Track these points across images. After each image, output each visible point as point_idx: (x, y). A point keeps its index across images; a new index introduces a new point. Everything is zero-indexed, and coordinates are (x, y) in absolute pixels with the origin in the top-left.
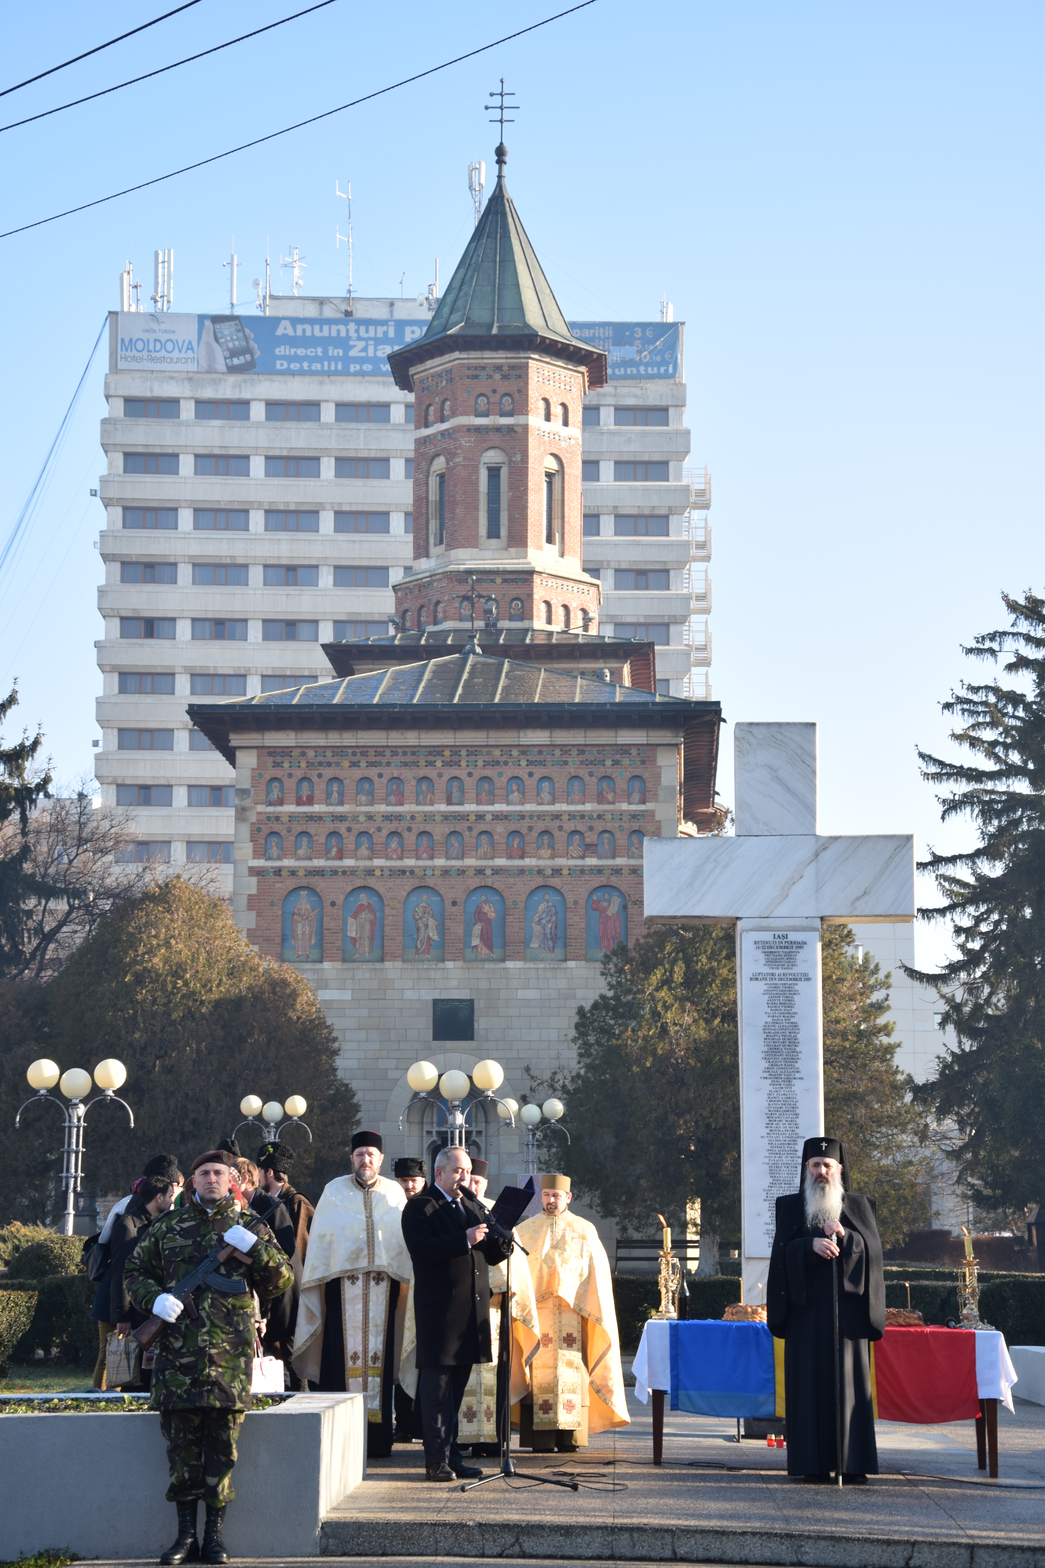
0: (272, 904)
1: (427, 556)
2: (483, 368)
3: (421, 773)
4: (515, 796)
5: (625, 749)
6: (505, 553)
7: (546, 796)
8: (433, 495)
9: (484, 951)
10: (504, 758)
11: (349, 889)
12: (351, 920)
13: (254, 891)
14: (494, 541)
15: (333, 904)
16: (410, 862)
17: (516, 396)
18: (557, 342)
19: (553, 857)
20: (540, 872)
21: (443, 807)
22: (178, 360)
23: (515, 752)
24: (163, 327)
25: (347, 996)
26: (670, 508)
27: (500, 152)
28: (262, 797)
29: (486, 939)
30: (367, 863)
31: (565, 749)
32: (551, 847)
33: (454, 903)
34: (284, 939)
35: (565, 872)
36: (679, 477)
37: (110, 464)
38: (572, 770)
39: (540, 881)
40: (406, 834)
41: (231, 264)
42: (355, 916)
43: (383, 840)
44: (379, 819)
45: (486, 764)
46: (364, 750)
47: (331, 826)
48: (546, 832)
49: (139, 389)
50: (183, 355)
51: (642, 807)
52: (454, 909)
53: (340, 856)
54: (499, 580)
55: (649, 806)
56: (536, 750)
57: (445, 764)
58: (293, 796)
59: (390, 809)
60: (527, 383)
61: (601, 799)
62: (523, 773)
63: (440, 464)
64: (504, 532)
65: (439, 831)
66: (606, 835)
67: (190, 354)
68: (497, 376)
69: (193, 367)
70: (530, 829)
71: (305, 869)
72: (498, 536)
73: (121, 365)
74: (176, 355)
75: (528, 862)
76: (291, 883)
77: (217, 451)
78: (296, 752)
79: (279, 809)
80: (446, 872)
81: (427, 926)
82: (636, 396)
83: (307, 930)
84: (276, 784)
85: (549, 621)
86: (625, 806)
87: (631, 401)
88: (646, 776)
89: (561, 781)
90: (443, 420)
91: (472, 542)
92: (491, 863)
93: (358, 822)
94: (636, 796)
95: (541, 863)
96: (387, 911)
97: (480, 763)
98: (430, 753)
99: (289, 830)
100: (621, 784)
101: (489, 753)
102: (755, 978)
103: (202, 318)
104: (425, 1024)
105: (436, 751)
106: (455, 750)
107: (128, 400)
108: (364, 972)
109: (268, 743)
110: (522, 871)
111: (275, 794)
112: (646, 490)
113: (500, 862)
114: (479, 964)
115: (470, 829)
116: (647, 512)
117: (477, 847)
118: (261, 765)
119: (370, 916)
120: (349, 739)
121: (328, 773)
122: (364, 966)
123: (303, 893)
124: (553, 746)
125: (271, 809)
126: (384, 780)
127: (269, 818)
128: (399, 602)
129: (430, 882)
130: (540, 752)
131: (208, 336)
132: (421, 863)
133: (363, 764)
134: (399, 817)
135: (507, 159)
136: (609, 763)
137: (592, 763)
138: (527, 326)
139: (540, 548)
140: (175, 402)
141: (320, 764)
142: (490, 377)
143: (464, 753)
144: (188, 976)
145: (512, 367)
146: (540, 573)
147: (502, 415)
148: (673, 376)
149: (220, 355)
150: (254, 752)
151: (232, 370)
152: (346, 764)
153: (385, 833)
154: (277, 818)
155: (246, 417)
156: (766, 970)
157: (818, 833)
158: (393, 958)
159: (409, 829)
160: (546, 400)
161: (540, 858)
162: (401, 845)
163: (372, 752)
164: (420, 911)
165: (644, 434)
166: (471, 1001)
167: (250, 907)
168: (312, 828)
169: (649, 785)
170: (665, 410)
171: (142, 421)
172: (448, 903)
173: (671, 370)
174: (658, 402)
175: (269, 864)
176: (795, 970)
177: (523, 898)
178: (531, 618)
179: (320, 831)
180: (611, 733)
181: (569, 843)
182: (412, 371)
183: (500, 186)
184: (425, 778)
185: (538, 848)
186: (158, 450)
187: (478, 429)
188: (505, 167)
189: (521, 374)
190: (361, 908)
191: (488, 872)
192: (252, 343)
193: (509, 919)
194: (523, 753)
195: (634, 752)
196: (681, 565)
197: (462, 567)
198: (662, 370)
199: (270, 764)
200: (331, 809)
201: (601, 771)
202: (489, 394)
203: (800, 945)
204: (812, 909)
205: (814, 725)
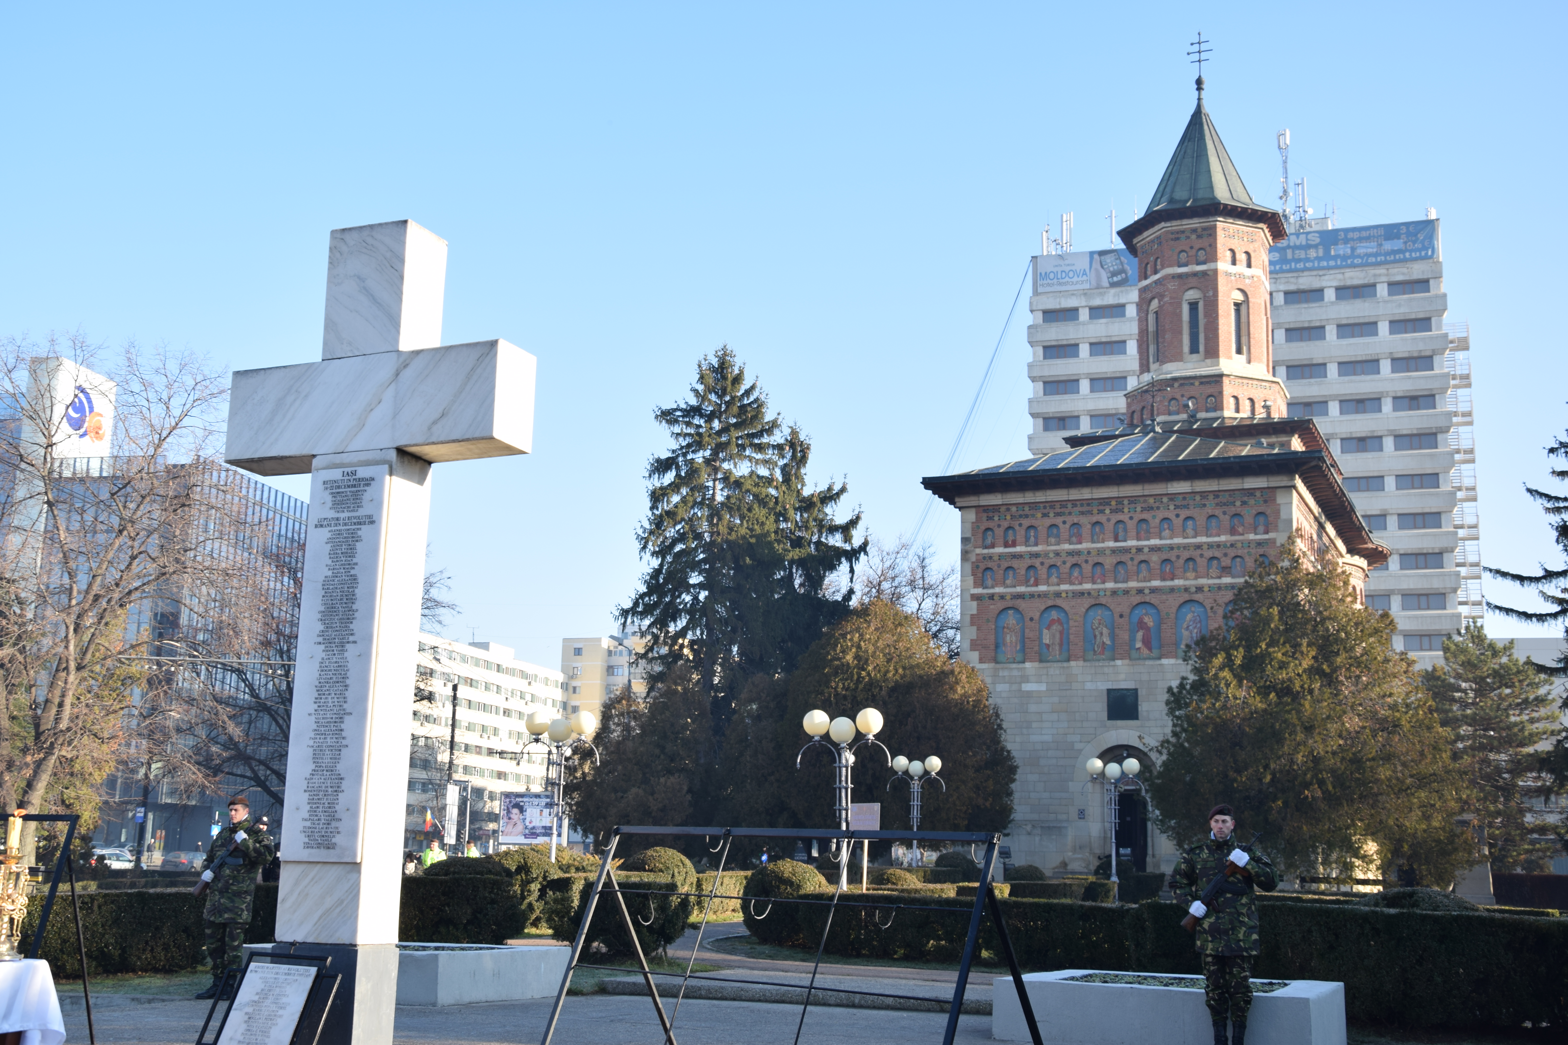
0: (988, 621)
1: (1148, 371)
2: (1183, 232)
3: (1095, 519)
4: (1166, 533)
5: (1251, 492)
6: (1203, 364)
7: (1190, 532)
8: (1151, 328)
9: (1146, 651)
10: (1157, 504)
11: (1043, 608)
12: (1045, 631)
13: (975, 612)
14: (1194, 356)
15: (1031, 619)
16: (1087, 586)
17: (1208, 249)
18: (1237, 207)
19: (1196, 578)
20: (1186, 589)
21: (1111, 544)
22: (1077, 282)
23: (1165, 500)
24: (1067, 262)
25: (1043, 687)
26: (1433, 350)
27: (1199, 82)
28: (980, 542)
29: (1147, 643)
30: (1056, 588)
31: (1204, 494)
32: (1195, 570)
33: (1121, 616)
34: (997, 646)
35: (1206, 589)
36: (1439, 327)
37: (1034, 354)
38: (1209, 510)
39: (1186, 597)
40: (1084, 565)
41: (1111, 217)
42: (1048, 628)
43: (1067, 570)
44: (1064, 555)
45: (1143, 510)
46: (1052, 504)
47: (1028, 562)
48: (1190, 559)
49: (1052, 304)
50: (1080, 279)
51: (1266, 537)
52: (1121, 620)
53: (1036, 584)
54: (1197, 383)
55: (1271, 535)
56: (1181, 497)
57: (1112, 511)
58: (1001, 541)
59: (1072, 547)
60: (1215, 239)
61: (1233, 531)
62: (1171, 515)
63: (1155, 304)
64: (1202, 348)
65: (1109, 561)
66: (1238, 560)
67: (1085, 278)
68: (1194, 237)
69: (1087, 286)
70: (1178, 557)
71: (1011, 594)
72: (1198, 352)
73: (1040, 290)
74: (1075, 279)
75: (1178, 582)
76: (1001, 605)
77: (1104, 340)
78: (1003, 509)
79: (991, 551)
80: (1114, 592)
81: (1101, 634)
82: (1403, 274)
83: (1014, 639)
84: (990, 533)
85: (1237, 410)
86: (1252, 536)
87: (1400, 278)
88: (1268, 512)
89: (1201, 520)
90: (1156, 272)
91: (1178, 357)
92: (1148, 584)
93: (1049, 558)
94: (1261, 528)
95: (1187, 583)
96: (1071, 623)
97: (1139, 509)
98: (1101, 504)
99: (999, 566)
100: (1249, 519)
101: (1145, 501)
102: (319, 525)
103: (1092, 253)
104: (1101, 708)
105: (1105, 502)
106: (1119, 500)
107: (1045, 312)
108: (1055, 670)
109: (982, 503)
110: (1172, 590)
111: (989, 541)
112: (1414, 339)
113: (1156, 583)
114: (1141, 662)
115: (1132, 559)
116: (1415, 354)
117: (1138, 573)
118: (978, 520)
119: (1060, 628)
120: (1040, 497)
121: (1026, 523)
122: (1055, 665)
123: (1011, 612)
124: (1194, 493)
125: (986, 551)
126: (1067, 526)
127: (984, 558)
128: (1129, 405)
129: (1103, 601)
130: (1184, 499)
131: (1096, 265)
132: (1095, 586)
133: (1052, 515)
134: (1078, 553)
135: (1204, 86)
136: (1238, 503)
137: (1225, 504)
138: (1215, 198)
139: (1230, 358)
140: (1075, 310)
141: (1021, 516)
142: (1188, 237)
143: (1126, 502)
144: (870, 668)
145: (1204, 229)
146: (1228, 376)
147: (1198, 264)
148: (1431, 257)
149: (1104, 276)
150: (973, 511)
151: (1113, 285)
152: (1039, 515)
153: (1068, 565)
154: (991, 558)
155: (1123, 315)
156: (332, 514)
157: (401, 349)
158: (1077, 659)
159: (1086, 561)
160: (1232, 250)
161: (1187, 579)
162: (1081, 573)
163: (1058, 505)
164: (1096, 622)
165: (1411, 300)
166: (1136, 690)
167: (972, 623)
168: (1015, 563)
169: (1271, 519)
170: (1426, 282)
171: (1054, 324)
172: (1116, 616)
173: (1430, 253)
174: (1420, 277)
175: (985, 591)
176: (361, 512)
177: (1174, 610)
178: (1222, 409)
179: (1021, 566)
180: (1239, 481)
181: (1209, 567)
182: (1135, 241)
183: (1199, 106)
184: (1097, 523)
185: (1185, 571)
186: (1065, 343)
187: (1180, 276)
188: (1203, 92)
189: (1211, 233)
190: (1053, 622)
191: (1147, 591)
192: (1126, 266)
193: (1164, 626)
194: (1171, 500)
195: (1258, 494)
196: (1444, 390)
197: (1169, 376)
198: (1423, 253)
199: (985, 518)
200: (1029, 549)
201: (1232, 510)
202: (1188, 249)
203: (368, 481)
204: (389, 439)
205: (405, 222)
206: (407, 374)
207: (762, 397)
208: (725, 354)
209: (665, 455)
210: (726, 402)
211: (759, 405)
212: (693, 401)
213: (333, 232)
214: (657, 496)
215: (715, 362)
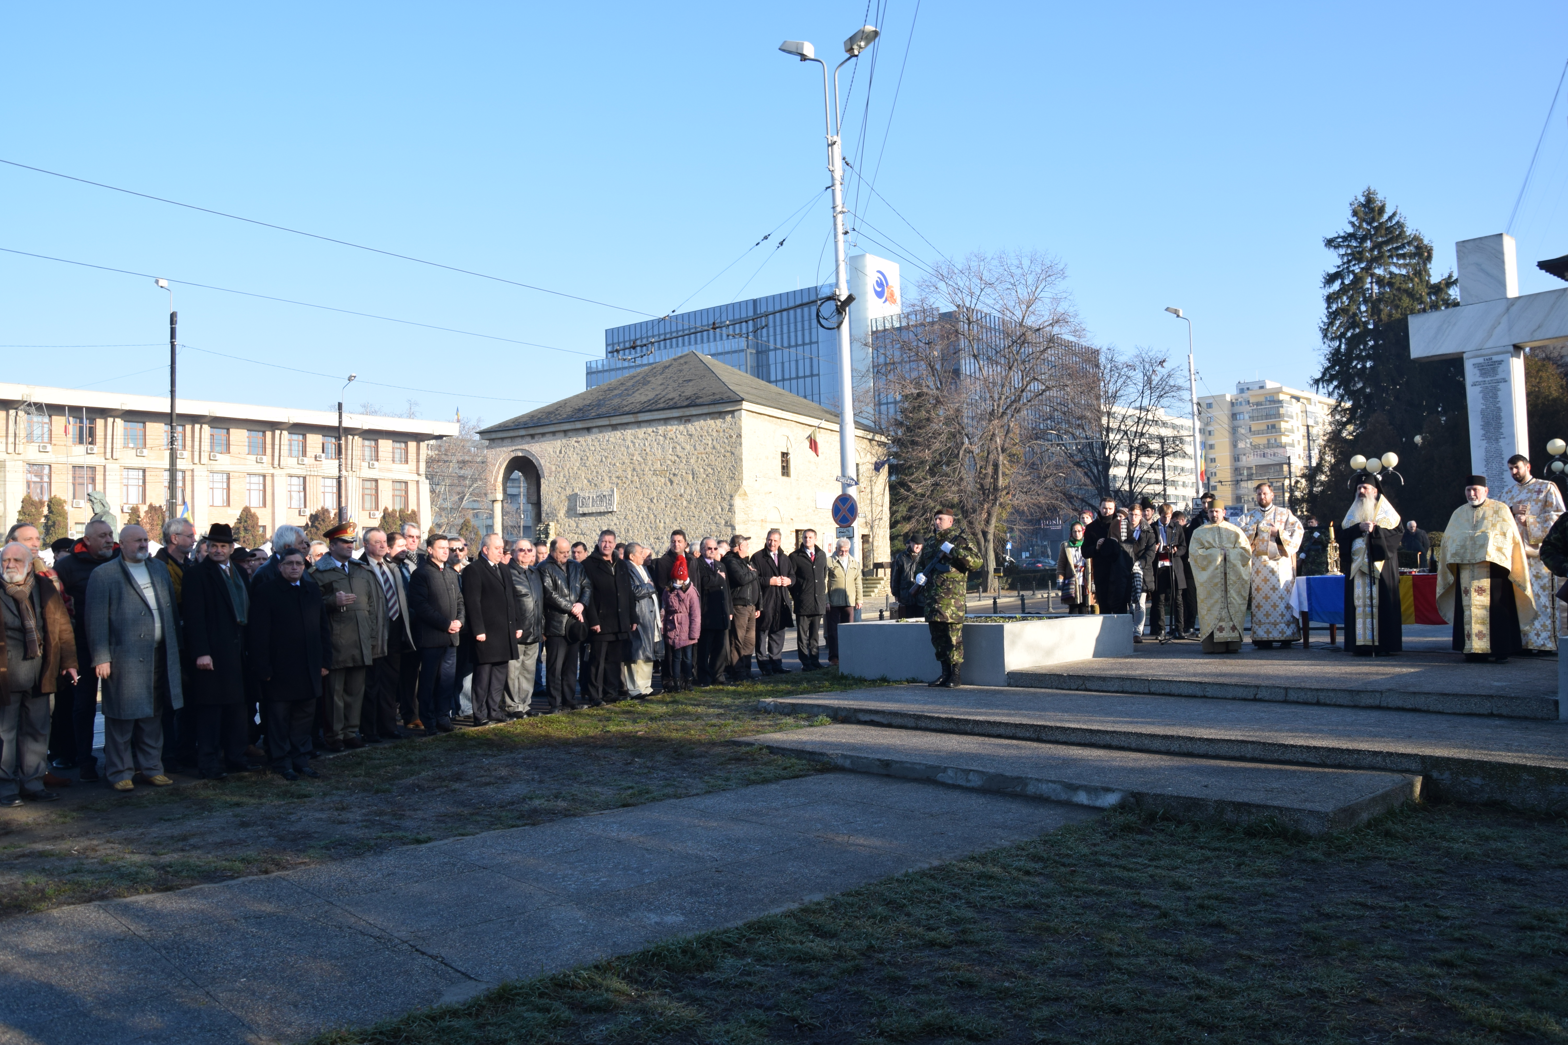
102: (1474, 385)
156: (1481, 379)
157: (1508, 297)
176: (1498, 377)
203: (1500, 362)
204: (1508, 341)
205: (1501, 235)
206: (1514, 309)
207: (1402, 220)
208: (1369, 193)
209: (1333, 270)
210: (1374, 228)
211: (1400, 225)
212: (1350, 230)
213: (1457, 243)
214: (1330, 299)
215: (1362, 200)
